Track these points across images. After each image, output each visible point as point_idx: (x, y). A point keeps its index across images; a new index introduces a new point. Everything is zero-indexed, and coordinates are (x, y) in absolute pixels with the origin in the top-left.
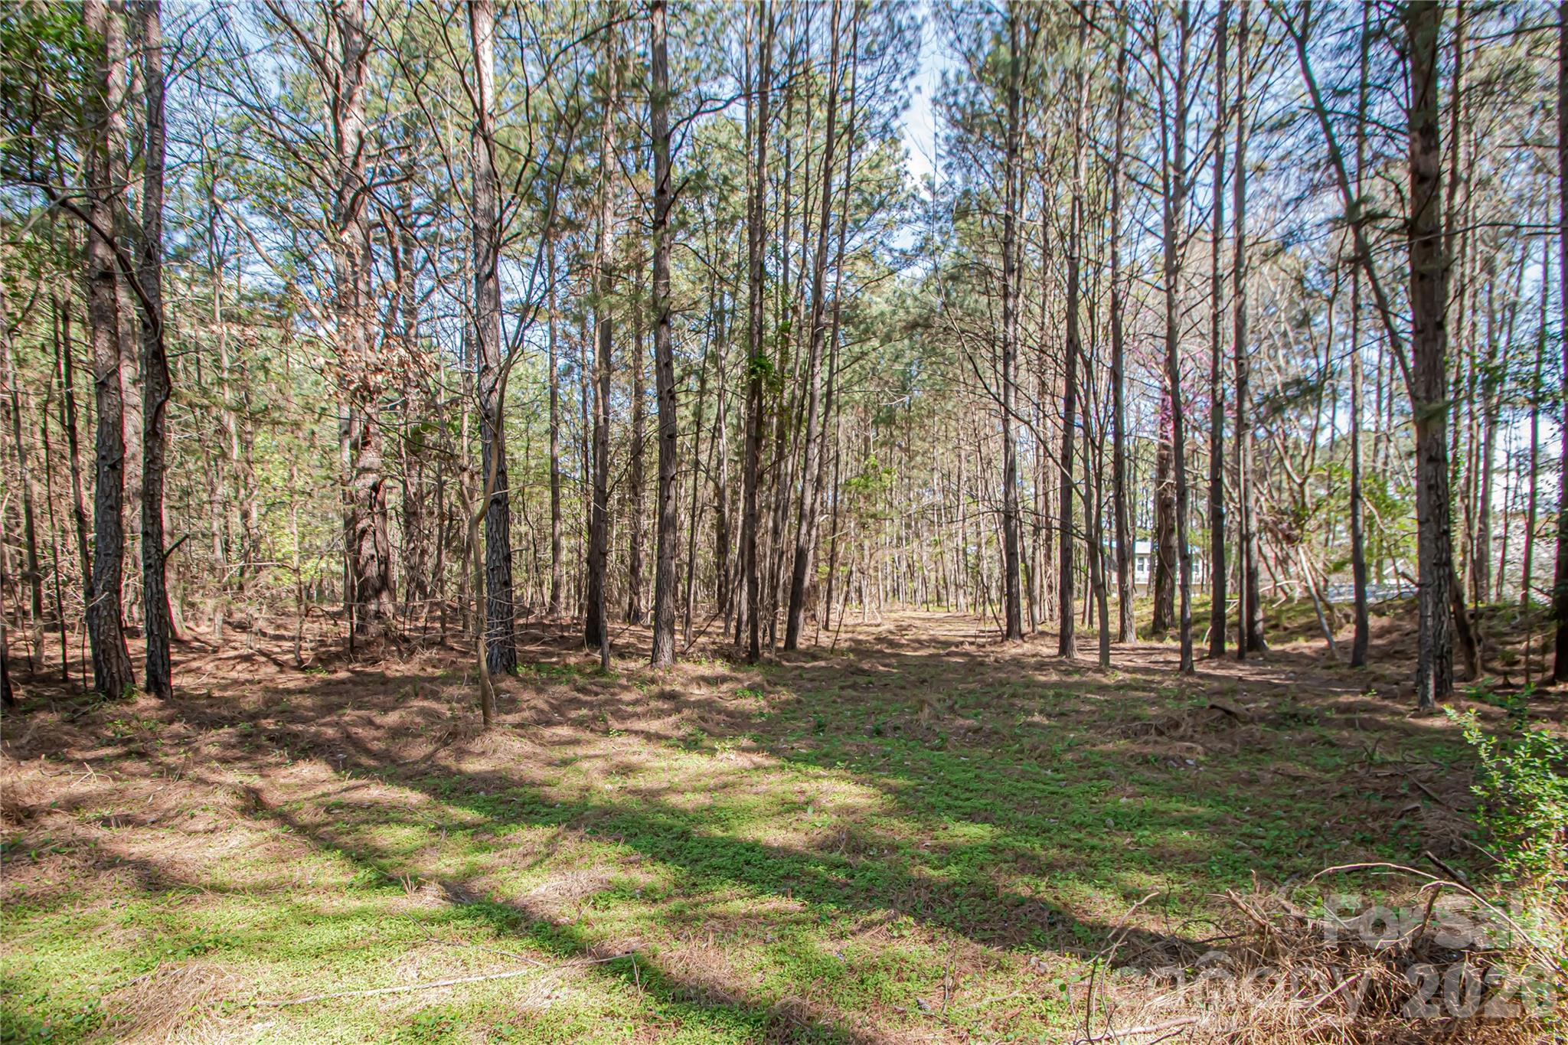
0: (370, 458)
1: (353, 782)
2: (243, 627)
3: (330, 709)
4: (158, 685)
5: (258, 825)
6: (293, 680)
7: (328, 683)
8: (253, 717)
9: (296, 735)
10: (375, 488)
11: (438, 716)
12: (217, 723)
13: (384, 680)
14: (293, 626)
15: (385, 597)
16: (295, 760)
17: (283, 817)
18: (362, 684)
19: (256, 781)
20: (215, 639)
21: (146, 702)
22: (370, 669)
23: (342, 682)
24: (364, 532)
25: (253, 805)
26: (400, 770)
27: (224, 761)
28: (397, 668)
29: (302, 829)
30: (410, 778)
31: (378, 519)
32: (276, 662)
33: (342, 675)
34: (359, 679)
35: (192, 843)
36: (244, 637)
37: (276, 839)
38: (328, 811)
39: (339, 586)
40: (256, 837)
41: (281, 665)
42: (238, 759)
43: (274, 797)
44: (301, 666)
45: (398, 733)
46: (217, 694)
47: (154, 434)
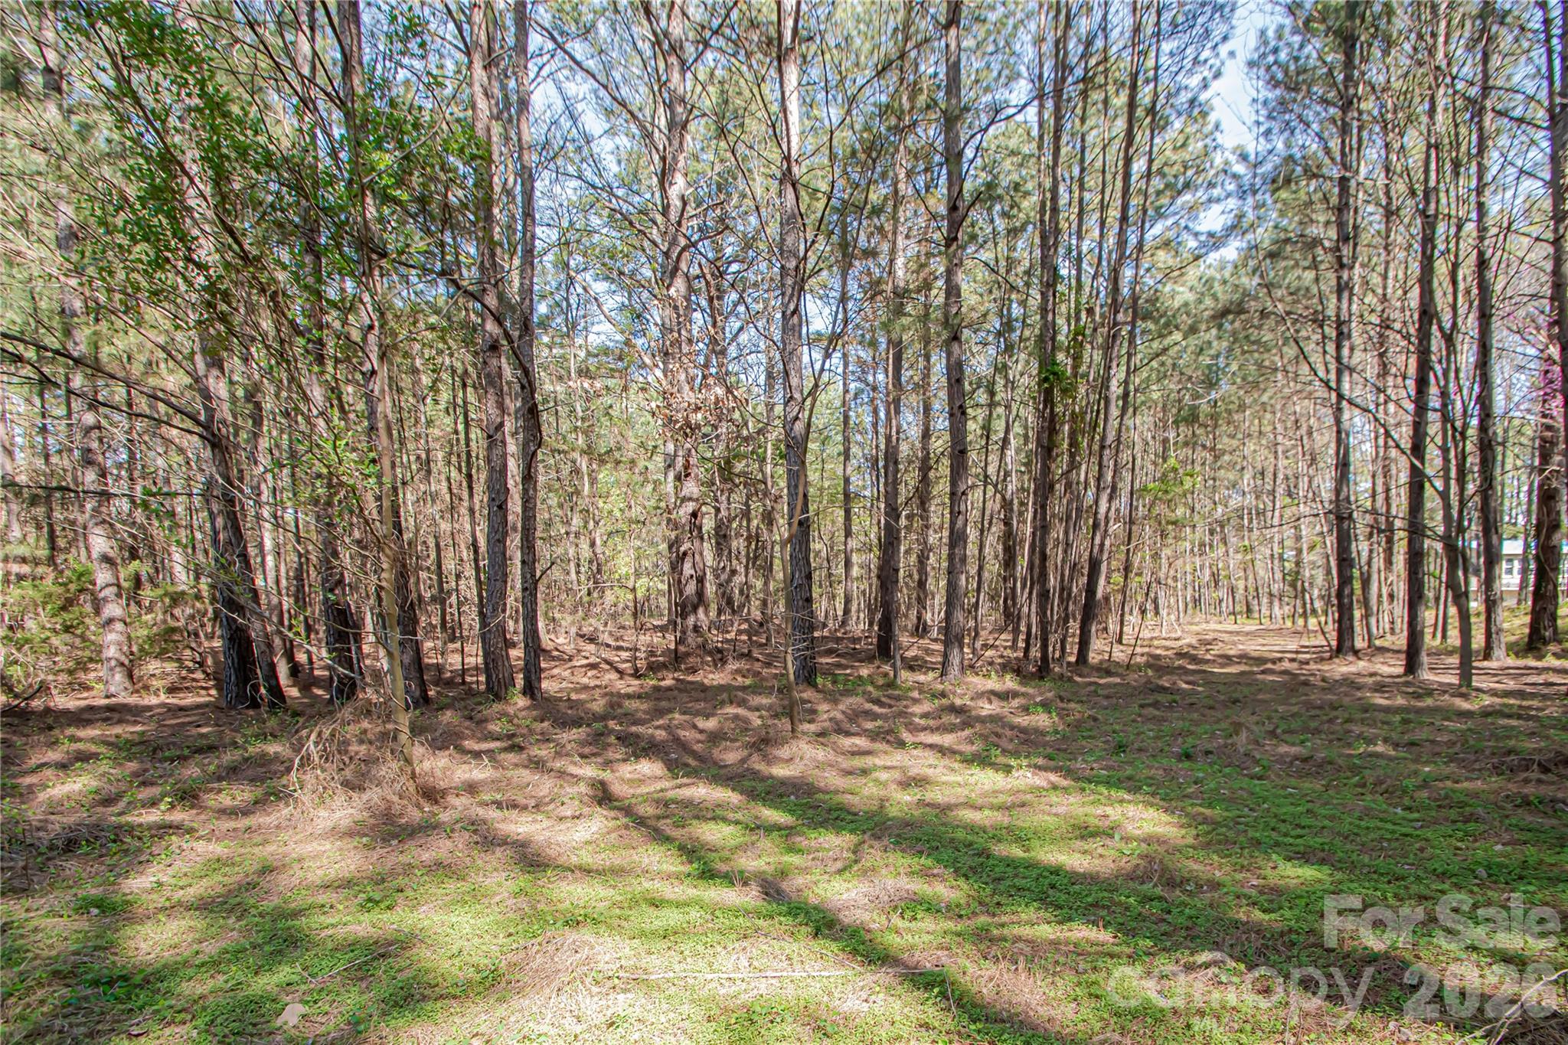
0: (691, 488)
1: (685, 780)
2: (592, 640)
3: (660, 713)
4: (530, 690)
5: (612, 814)
6: (632, 685)
7: (657, 689)
8: (603, 718)
9: (637, 736)
10: (694, 515)
11: (750, 723)
12: (577, 723)
13: (704, 688)
14: (630, 637)
15: (701, 611)
16: (637, 757)
17: (628, 811)
18: (685, 691)
19: (606, 775)
20: (569, 649)
21: (521, 702)
22: (690, 678)
23: (669, 689)
24: (685, 554)
25: (603, 796)
26: (723, 772)
27: (583, 756)
28: (715, 678)
29: (641, 822)
30: (731, 779)
31: (697, 543)
32: (617, 670)
33: (668, 683)
34: (682, 687)
35: (563, 827)
36: (592, 647)
37: (627, 827)
38: (666, 805)
39: (663, 602)
40: (612, 824)
41: (621, 673)
42: (594, 755)
43: (619, 790)
44: (637, 674)
45: (715, 737)
46: (574, 697)
47: (528, 478)
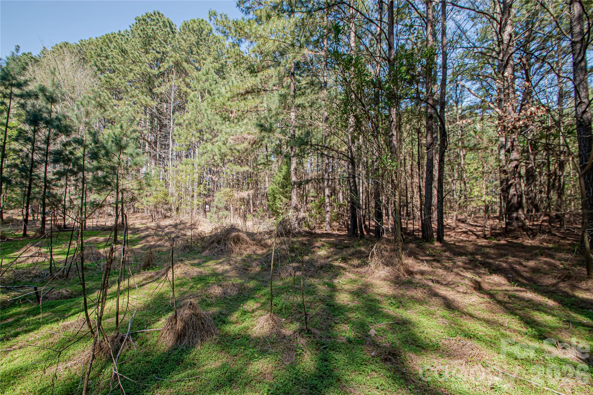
0: (515, 155)
1: (518, 288)
2: (463, 222)
3: (502, 255)
4: (440, 239)
5: (481, 295)
6: (482, 242)
7: (498, 245)
8: (472, 254)
9: (490, 264)
10: (516, 167)
11: (555, 266)
12: (461, 254)
13: (523, 247)
14: (481, 222)
15: (520, 212)
16: (491, 273)
17: (491, 296)
18: (513, 247)
19: (479, 279)
20: (453, 225)
21: (437, 244)
22: (515, 241)
23: (503, 245)
24: (511, 184)
25: (478, 287)
26: (540, 288)
27: (464, 268)
28: (528, 242)
29: (499, 302)
30: (546, 293)
31: (517, 180)
32: (476, 235)
33: (503, 242)
34: (510, 245)
35: (459, 295)
36: (463, 225)
37: (489, 303)
38: (509, 297)
39: (496, 207)
40: (481, 300)
41: (478, 236)
42: (470, 269)
43: (485, 286)
44: (485, 237)
45: (535, 270)
46: (457, 244)
47: (441, 160)
